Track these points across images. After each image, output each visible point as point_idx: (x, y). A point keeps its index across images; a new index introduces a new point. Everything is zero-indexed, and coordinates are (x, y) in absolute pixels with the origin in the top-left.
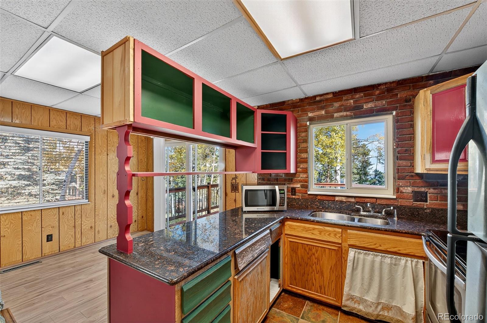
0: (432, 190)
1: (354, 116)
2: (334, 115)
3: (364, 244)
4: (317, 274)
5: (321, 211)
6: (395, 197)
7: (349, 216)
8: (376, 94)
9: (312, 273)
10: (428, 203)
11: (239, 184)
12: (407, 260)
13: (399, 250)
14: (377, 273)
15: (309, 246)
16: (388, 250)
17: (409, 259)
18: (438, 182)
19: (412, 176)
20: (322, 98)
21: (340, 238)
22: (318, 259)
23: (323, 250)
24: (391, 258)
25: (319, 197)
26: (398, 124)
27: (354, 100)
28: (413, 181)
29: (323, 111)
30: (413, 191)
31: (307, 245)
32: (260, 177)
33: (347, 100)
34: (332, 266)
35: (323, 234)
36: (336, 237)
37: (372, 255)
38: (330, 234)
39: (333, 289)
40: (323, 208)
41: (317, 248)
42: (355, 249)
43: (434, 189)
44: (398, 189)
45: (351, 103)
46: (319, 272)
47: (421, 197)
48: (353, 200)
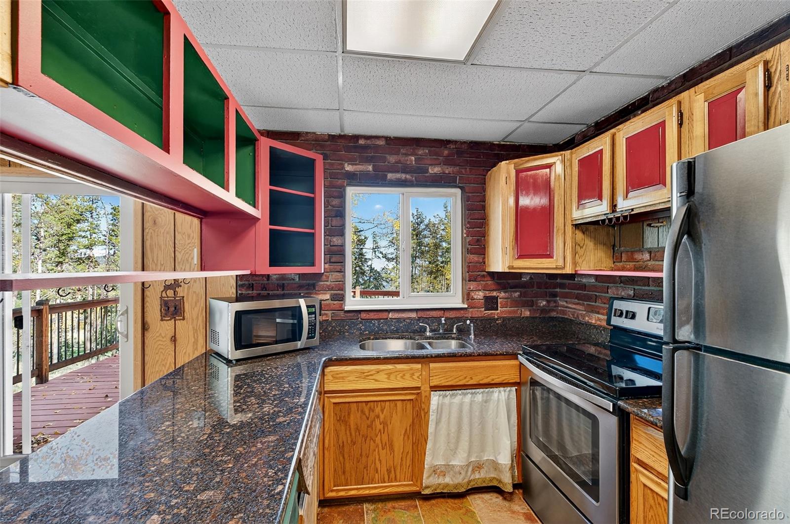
0: (502, 294)
1: (415, 183)
2: (386, 176)
3: (447, 382)
4: (383, 450)
5: (369, 339)
6: (466, 306)
7: (413, 341)
8: (445, 155)
9: (375, 450)
10: (499, 311)
11: (185, 298)
12: (500, 392)
13: (493, 380)
14: (466, 420)
15: (369, 403)
16: (481, 382)
17: (502, 389)
18: (509, 284)
19: (483, 276)
20: (369, 142)
21: (419, 378)
22: (384, 424)
23: (392, 404)
24: (482, 393)
25: (363, 315)
26: (469, 202)
27: (417, 157)
28: (484, 283)
29: (370, 165)
30: (484, 297)
31: (367, 402)
32: (242, 283)
33: (406, 155)
34: (406, 429)
35: (392, 377)
36: (413, 379)
37: (460, 395)
38: (404, 375)
39: (409, 466)
40: (370, 333)
41: (383, 404)
42: (439, 391)
43: (505, 292)
44: (468, 294)
45: (411, 161)
46: (386, 444)
47: (491, 303)
48: (413, 315)
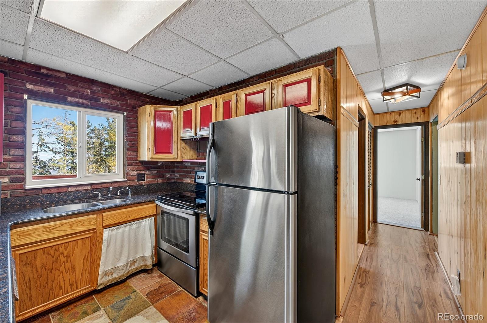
0: (148, 172)
1: (90, 106)
2: (67, 98)
3: (115, 221)
4: (66, 273)
5: (51, 206)
6: (126, 180)
7: (88, 203)
8: (112, 93)
9: (60, 276)
10: (145, 181)
12: (146, 221)
13: (142, 215)
15: (54, 247)
16: (135, 218)
17: (147, 219)
18: (151, 167)
19: (137, 163)
20: (50, 72)
21: (95, 223)
22: (68, 256)
23: (74, 243)
24: (136, 223)
25: (45, 191)
26: (128, 123)
27: (91, 90)
28: (137, 166)
29: (52, 88)
30: (137, 174)
31: (52, 247)
33: (84, 88)
34: (85, 256)
35: (74, 226)
36: (91, 224)
37: (123, 227)
38: (84, 223)
39: (87, 277)
40: (51, 203)
41: (67, 244)
42: (109, 228)
43: (149, 171)
44: (127, 173)
45: (88, 92)
46: (69, 269)
47: (141, 177)
48: (89, 188)
